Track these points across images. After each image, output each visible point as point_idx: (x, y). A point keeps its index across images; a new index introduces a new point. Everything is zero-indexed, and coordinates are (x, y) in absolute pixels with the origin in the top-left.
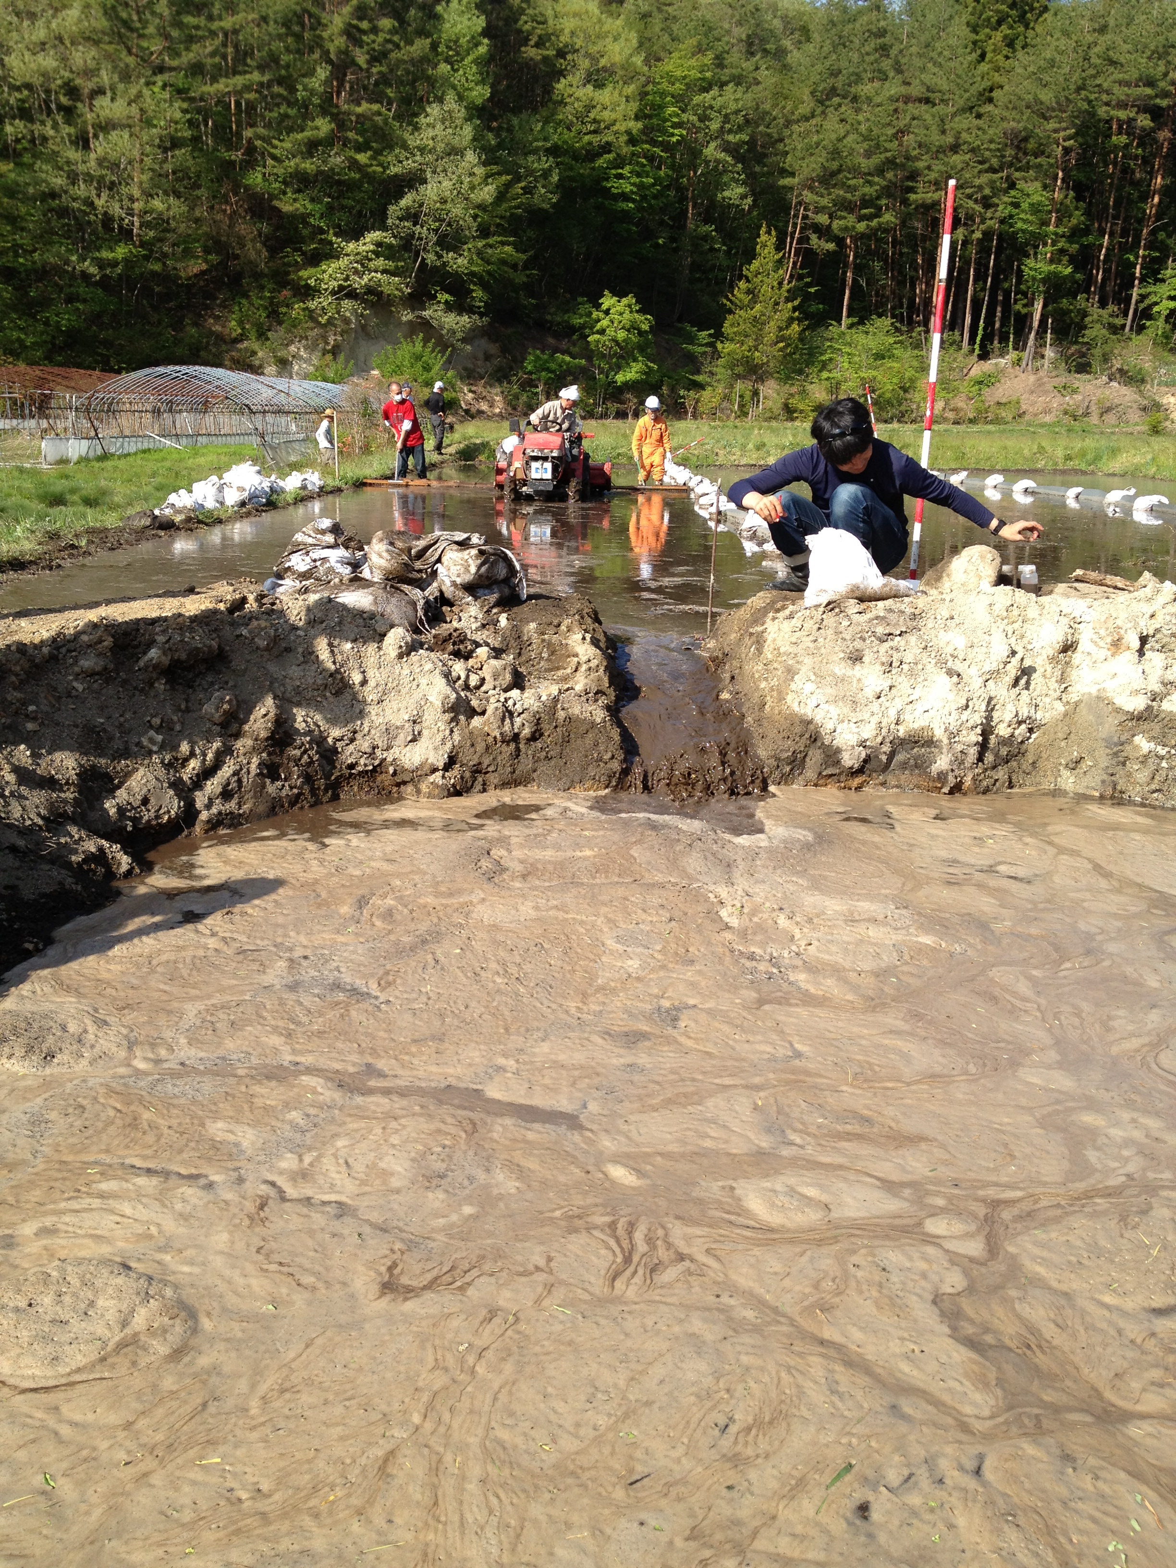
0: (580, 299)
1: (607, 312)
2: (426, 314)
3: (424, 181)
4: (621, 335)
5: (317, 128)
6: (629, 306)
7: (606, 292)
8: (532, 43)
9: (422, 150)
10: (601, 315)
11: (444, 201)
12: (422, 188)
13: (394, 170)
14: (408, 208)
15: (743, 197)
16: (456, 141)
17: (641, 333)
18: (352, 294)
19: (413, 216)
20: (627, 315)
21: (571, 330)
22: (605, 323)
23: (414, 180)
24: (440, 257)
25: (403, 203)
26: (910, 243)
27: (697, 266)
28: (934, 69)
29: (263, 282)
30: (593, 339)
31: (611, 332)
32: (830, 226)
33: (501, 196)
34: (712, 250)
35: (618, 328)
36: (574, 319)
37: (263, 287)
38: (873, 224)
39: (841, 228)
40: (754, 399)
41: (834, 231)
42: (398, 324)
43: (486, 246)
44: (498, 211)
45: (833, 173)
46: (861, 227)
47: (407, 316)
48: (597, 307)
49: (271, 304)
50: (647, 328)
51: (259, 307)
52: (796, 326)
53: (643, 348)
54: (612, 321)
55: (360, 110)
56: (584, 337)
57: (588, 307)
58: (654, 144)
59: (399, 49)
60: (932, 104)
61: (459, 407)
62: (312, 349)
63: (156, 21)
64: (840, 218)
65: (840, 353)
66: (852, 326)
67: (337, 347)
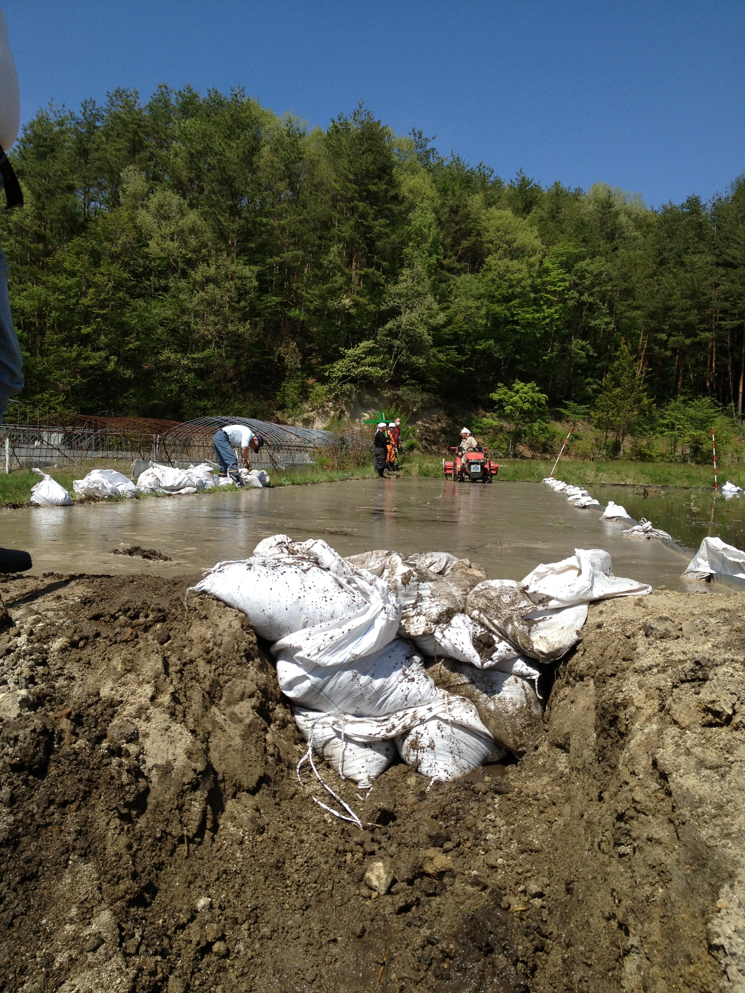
0: (500, 384)
1: (517, 392)
2: (399, 392)
3: (400, 313)
4: (526, 406)
5: (336, 282)
6: (532, 388)
7: (517, 380)
8: (474, 234)
9: (400, 295)
10: (512, 394)
11: (412, 324)
12: (398, 318)
13: (382, 307)
14: (389, 330)
15: (607, 324)
16: (420, 288)
17: (540, 405)
18: (353, 381)
19: (393, 334)
20: (531, 393)
21: (493, 403)
22: (516, 398)
23: (395, 312)
24: (408, 357)
25: (388, 326)
26: (722, 352)
27: (578, 366)
28: (736, 246)
29: (299, 373)
30: (508, 408)
31: (520, 404)
32: (667, 341)
33: (449, 322)
34: (588, 356)
35: (524, 402)
36: (495, 396)
37: (298, 376)
38: (696, 340)
39: (674, 342)
40: (616, 447)
41: (670, 344)
42: (382, 399)
43: (439, 352)
44: (446, 330)
45: (669, 309)
46: (688, 341)
47: (387, 394)
48: (511, 389)
49: (303, 387)
50: (544, 402)
51: (295, 388)
52: (646, 401)
53: (541, 414)
54: (521, 398)
55: (362, 272)
56: (502, 407)
57: (505, 389)
58: (548, 292)
59: (388, 237)
60: (735, 267)
61: (419, 449)
62: (326, 413)
63: (242, 222)
64: (674, 336)
65: (676, 419)
66: (684, 402)
67: (342, 412)
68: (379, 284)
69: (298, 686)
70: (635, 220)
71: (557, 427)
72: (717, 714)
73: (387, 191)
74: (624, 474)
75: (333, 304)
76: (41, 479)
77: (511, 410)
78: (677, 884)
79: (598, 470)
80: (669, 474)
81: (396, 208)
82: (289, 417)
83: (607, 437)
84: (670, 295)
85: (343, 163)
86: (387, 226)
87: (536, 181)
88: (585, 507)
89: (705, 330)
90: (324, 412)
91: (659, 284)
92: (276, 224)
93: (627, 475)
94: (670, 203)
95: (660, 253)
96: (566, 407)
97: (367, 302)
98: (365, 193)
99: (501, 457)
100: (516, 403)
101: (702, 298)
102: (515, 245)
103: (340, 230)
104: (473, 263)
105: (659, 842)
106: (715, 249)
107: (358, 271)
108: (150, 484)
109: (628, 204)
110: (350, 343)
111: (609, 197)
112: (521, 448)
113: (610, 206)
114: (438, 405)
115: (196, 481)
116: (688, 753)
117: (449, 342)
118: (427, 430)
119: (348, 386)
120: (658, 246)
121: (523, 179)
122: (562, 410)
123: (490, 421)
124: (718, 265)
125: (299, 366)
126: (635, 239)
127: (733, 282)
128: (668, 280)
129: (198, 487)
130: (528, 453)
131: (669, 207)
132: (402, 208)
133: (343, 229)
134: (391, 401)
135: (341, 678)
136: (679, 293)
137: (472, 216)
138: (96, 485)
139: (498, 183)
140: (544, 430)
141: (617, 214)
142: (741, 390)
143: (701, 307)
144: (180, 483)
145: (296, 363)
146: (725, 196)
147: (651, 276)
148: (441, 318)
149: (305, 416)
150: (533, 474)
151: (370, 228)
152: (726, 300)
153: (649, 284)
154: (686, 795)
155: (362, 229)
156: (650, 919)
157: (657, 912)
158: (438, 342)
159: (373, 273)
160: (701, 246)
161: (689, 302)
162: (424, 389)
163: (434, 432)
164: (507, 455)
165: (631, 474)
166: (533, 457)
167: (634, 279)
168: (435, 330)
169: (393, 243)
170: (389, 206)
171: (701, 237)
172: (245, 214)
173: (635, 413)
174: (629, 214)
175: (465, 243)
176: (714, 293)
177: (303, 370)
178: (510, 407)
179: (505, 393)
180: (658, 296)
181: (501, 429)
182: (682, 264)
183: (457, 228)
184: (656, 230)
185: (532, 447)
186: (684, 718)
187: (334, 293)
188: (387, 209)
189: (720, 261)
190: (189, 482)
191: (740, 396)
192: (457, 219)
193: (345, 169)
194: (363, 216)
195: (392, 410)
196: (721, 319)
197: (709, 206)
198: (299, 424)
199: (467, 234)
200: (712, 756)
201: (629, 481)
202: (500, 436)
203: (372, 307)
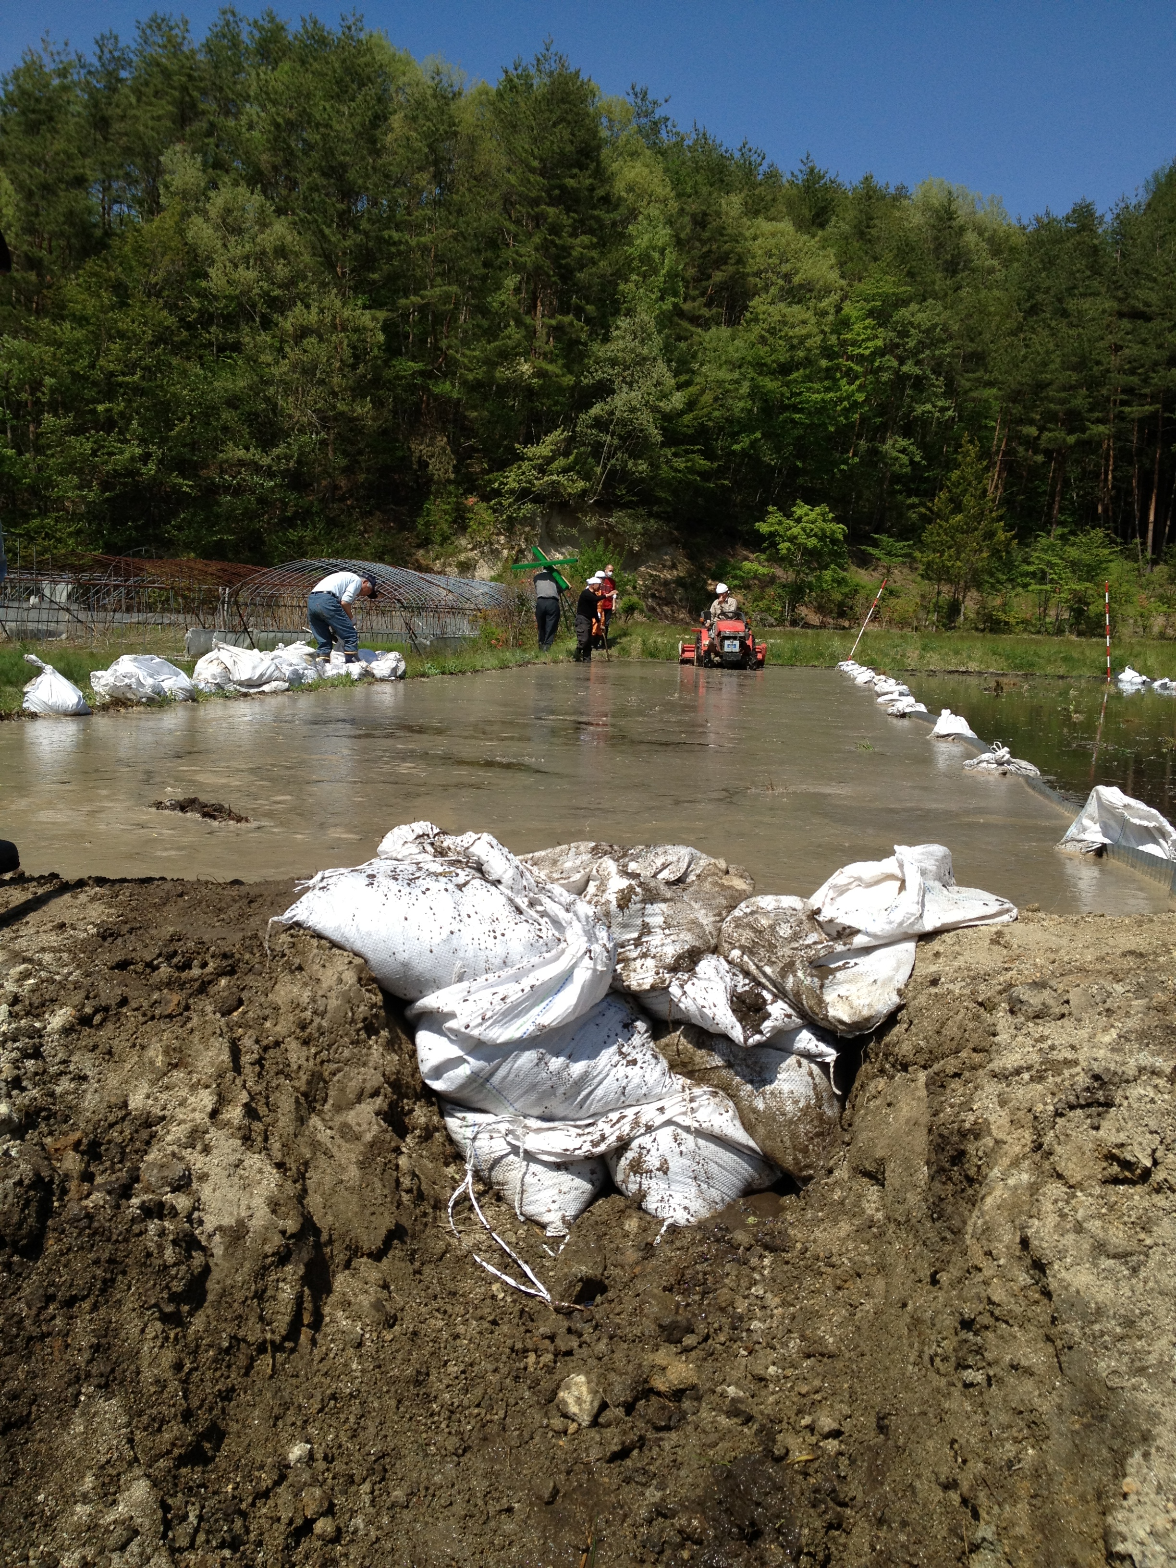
0: (771, 508)
1: (799, 520)
2: (611, 520)
3: (613, 392)
4: (812, 542)
5: (509, 337)
7: (798, 502)
8: (732, 261)
9: (614, 362)
10: (792, 523)
11: (633, 410)
13: (585, 381)
14: (596, 418)
15: (943, 410)
16: (645, 351)
17: (834, 542)
18: (538, 499)
19: (600, 424)
20: (820, 523)
21: (761, 538)
22: (796, 530)
23: (604, 390)
26: (1124, 456)
27: (897, 478)
28: (1150, 285)
29: (451, 488)
30: (784, 546)
31: (802, 539)
32: (1038, 438)
33: (691, 405)
34: (912, 462)
35: (809, 536)
36: (764, 528)
37: (450, 493)
38: (1085, 436)
39: (1050, 440)
40: (954, 609)
41: (1043, 443)
42: (584, 531)
43: (675, 455)
44: (687, 418)
45: (1041, 386)
46: (1071, 439)
47: (591, 522)
48: (789, 515)
49: (457, 510)
50: (841, 537)
51: (446, 512)
52: (1001, 536)
53: (836, 555)
54: (804, 530)
55: (553, 322)
56: (774, 545)
57: (779, 516)
58: (850, 358)
59: (594, 263)
60: (1148, 318)
61: (642, 611)
62: (495, 553)
63: (359, 238)
64: (1050, 430)
65: (1050, 564)
66: (1062, 537)
67: (521, 551)
68: (578, 342)
69: (451, 1074)
70: (991, 240)
71: (861, 577)
72: (1126, 1165)
73: (592, 189)
74: (965, 655)
75: (502, 373)
76: (39, 671)
77: (788, 549)
78: (1058, 1444)
79: (925, 648)
80: (1036, 654)
81: (608, 217)
82: (437, 558)
83: (939, 593)
84: (1045, 364)
85: (523, 141)
86: (593, 246)
87: (831, 175)
88: (903, 715)
89: (1099, 421)
90: (492, 551)
91: (1027, 346)
92: (413, 242)
93: (969, 657)
94: (1048, 213)
95: (1031, 296)
96: (875, 544)
97: (558, 371)
98: (557, 192)
99: (771, 625)
100: (796, 537)
101: (1095, 368)
102: (796, 280)
103: (517, 252)
104: (731, 308)
105: (1029, 1372)
106: (1118, 288)
107: (546, 320)
108: (214, 677)
109: (981, 214)
110: (531, 439)
111: (950, 202)
112: (803, 611)
113: (950, 215)
114: (674, 542)
115: (287, 671)
116: (1079, 1228)
117: (691, 440)
118: (655, 579)
119: (528, 508)
120: (1028, 284)
121: (812, 170)
122: (870, 550)
123: (755, 566)
124: (1121, 315)
125: (452, 476)
126: (991, 271)
127: (1144, 342)
128: (1041, 340)
129: (290, 681)
130: (814, 619)
131: (1046, 220)
132: (616, 216)
133: (522, 250)
134: (598, 532)
135: (519, 1062)
136: (1058, 360)
137: (729, 231)
138: (127, 681)
139: (772, 176)
140: (841, 582)
141: (962, 230)
142: (1152, 518)
143: (1093, 384)
144: (262, 675)
145: (446, 471)
146: (1134, 202)
147: (1013, 333)
148: (678, 400)
149: (462, 557)
150: (822, 655)
151: (566, 250)
152: (1133, 372)
153: (1011, 345)
154: (1076, 1302)
155: (553, 250)
156: (1014, 1499)
157: (1024, 1488)
158: (672, 438)
159: (571, 324)
160: (1096, 283)
161: (1075, 377)
162: (650, 515)
163: (666, 583)
164: (781, 622)
165: (977, 654)
166: (823, 626)
167: (987, 336)
168: (667, 420)
169: (602, 276)
170: (595, 213)
171: (1096, 270)
172: (364, 225)
173: (985, 555)
174: (980, 230)
175: (718, 276)
176: (1114, 361)
177: (457, 483)
178: (787, 544)
179: (780, 523)
180: (1025, 365)
181: (772, 580)
182: (1065, 314)
183: (705, 249)
184: (1025, 256)
185: (820, 609)
186: (1073, 1170)
187: (506, 356)
188: (593, 217)
189: (1125, 309)
190: (277, 674)
191: (1151, 527)
192: (706, 235)
193: (526, 151)
194: (555, 230)
195: (600, 548)
196: (1124, 403)
197: (1108, 218)
198: (453, 571)
199: (722, 260)
200: (1118, 1237)
201: (973, 666)
202: (771, 591)
203: (569, 380)
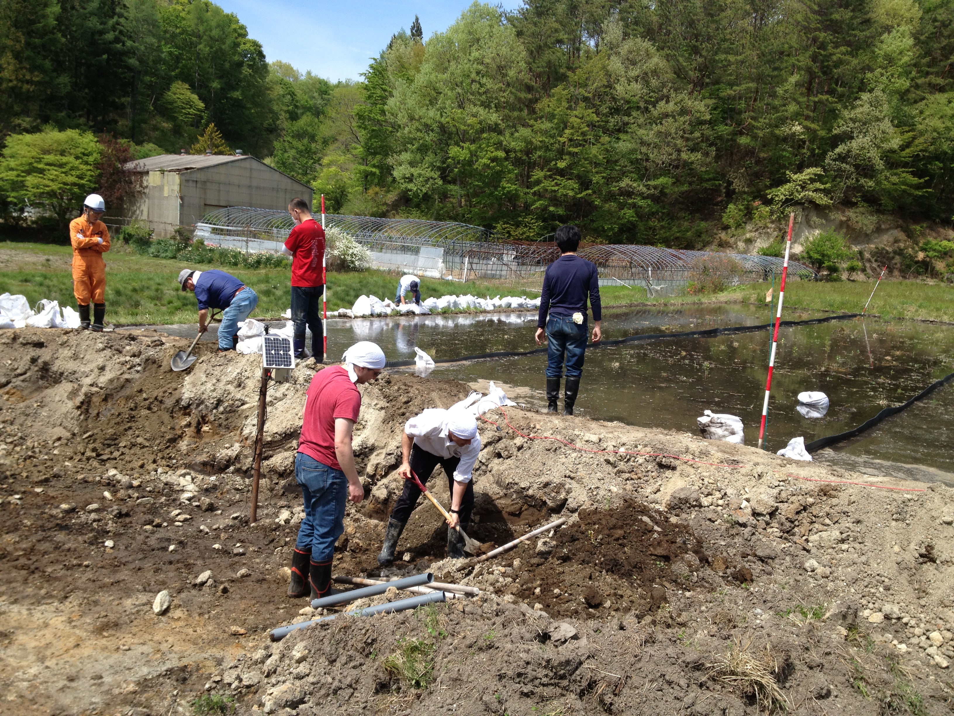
12: (848, 143)
13: (835, 132)
14: (839, 154)
16: (877, 114)
18: (796, 204)
19: (842, 158)
24: (858, 180)
25: (837, 150)
29: (745, 196)
33: (906, 145)
37: (745, 199)
42: (829, 221)
43: (892, 174)
47: (834, 216)
49: (748, 208)
51: (740, 210)
55: (816, 100)
59: (848, 63)
67: (786, 233)
68: (834, 110)
73: (853, 19)
75: (783, 131)
81: (863, 34)
82: (733, 236)
86: (848, 53)
90: (767, 233)
92: (733, 59)
97: (819, 128)
98: (828, 23)
103: (798, 60)
114: (898, 227)
117: (904, 165)
132: (871, 32)
145: (743, 187)
148: (895, 143)
149: (748, 236)
151: (829, 57)
155: (820, 58)
158: (893, 165)
159: (828, 100)
162: (879, 212)
168: (888, 153)
169: (854, 70)
170: (854, 32)
177: (749, 193)
187: (785, 121)
188: (852, 35)
194: (823, 45)
198: (741, 244)
203: (822, 133)
